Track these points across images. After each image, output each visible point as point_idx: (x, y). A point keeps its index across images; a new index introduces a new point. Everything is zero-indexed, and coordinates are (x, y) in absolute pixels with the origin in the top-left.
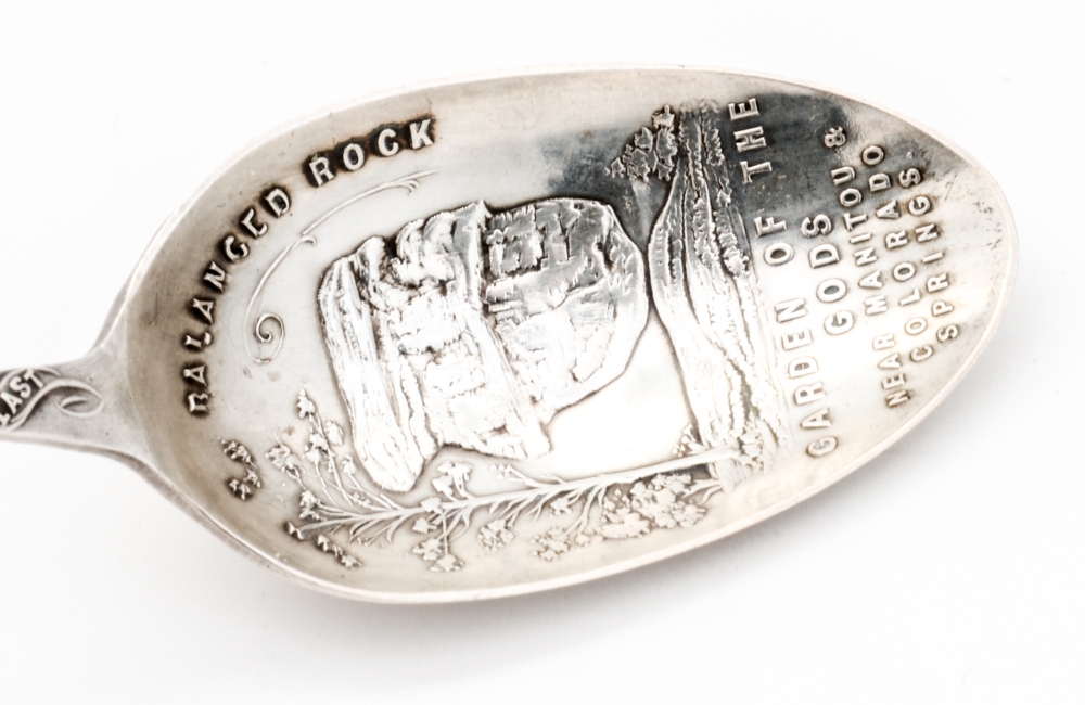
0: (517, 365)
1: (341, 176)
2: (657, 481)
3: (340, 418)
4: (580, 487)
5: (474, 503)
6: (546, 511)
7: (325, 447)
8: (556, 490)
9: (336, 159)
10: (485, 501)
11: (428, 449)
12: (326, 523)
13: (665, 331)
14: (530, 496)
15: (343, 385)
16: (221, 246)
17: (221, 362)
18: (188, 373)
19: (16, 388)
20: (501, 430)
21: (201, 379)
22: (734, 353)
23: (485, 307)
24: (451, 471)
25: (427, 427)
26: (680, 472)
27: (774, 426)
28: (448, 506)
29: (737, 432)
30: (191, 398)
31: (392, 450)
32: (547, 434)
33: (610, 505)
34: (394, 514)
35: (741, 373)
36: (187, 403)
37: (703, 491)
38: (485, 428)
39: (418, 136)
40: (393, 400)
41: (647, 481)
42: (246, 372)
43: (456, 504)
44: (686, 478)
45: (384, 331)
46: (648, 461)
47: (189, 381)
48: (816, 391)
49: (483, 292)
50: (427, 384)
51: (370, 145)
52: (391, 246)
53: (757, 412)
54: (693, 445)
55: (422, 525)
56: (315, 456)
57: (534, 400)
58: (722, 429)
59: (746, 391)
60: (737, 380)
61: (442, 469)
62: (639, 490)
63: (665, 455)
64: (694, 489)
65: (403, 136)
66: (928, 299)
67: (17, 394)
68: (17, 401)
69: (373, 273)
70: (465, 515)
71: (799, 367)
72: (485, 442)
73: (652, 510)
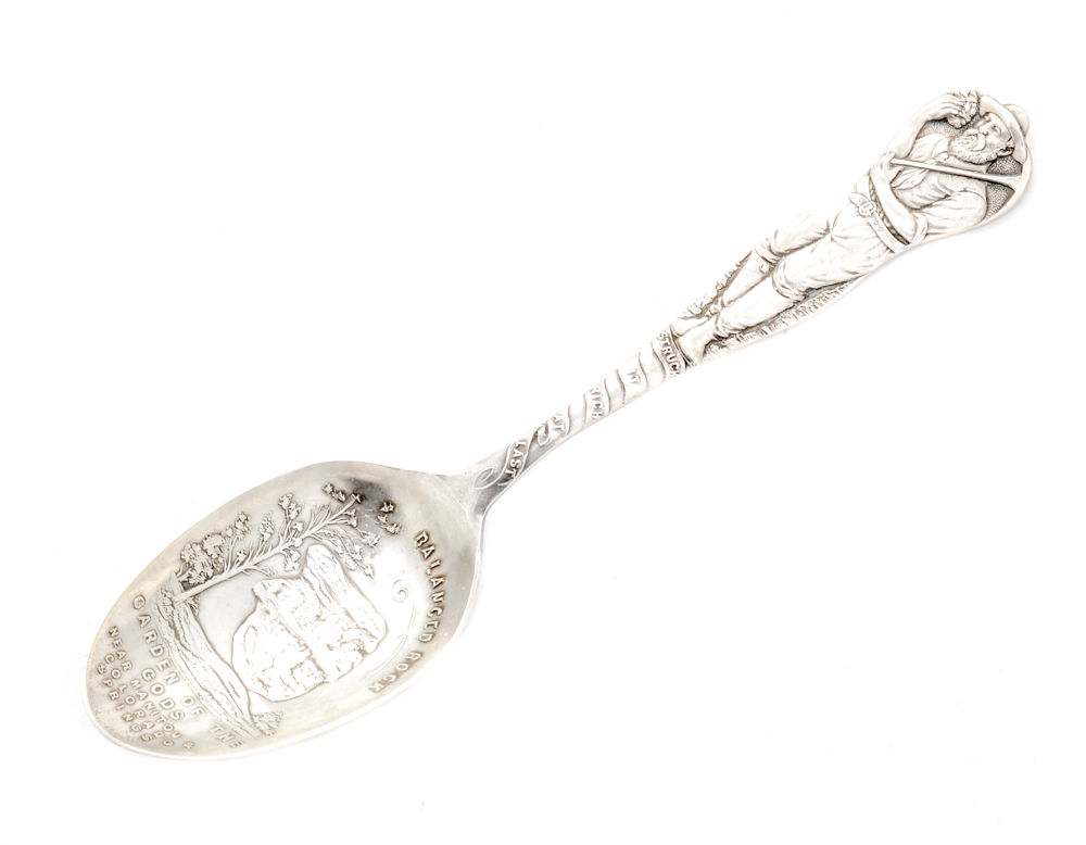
0: (282, 627)
1: (403, 660)
2: (203, 578)
3: (351, 574)
4: (236, 570)
5: (279, 549)
6: (247, 552)
7: (353, 555)
8: (245, 566)
9: (410, 663)
10: (275, 551)
11: (307, 573)
12: (342, 512)
13: (223, 660)
14: (255, 560)
15: (356, 590)
16: (442, 608)
17: (417, 567)
18: (432, 548)
19: (518, 461)
20: (277, 593)
21: (424, 551)
22: (189, 654)
23: (307, 647)
24: (294, 564)
25: (310, 584)
26: (194, 585)
27: (161, 618)
28: (290, 543)
29: (176, 612)
30: (426, 538)
31: (323, 566)
32: (257, 598)
33: (221, 560)
34: (313, 531)
35: (183, 645)
36: (427, 534)
37: (184, 573)
38: (285, 591)
39: (377, 686)
40: (331, 592)
41: (208, 578)
42: (404, 572)
43: (286, 546)
44: (192, 581)
45: (347, 619)
46: (210, 590)
47: (430, 546)
48: (148, 638)
49: (311, 652)
50: (318, 605)
51: (397, 674)
52: (363, 652)
53: (170, 625)
54: (192, 603)
55: (299, 527)
56: (357, 548)
57: (268, 612)
58: (182, 614)
59: (177, 636)
60: (183, 641)
61: (298, 564)
62: (210, 573)
63: (204, 595)
64: (187, 575)
65: (385, 683)
66: (115, 688)
67: (516, 458)
68: (516, 455)
69: (366, 639)
70: (282, 541)
71: (159, 650)
72: (283, 584)
73: (203, 558)
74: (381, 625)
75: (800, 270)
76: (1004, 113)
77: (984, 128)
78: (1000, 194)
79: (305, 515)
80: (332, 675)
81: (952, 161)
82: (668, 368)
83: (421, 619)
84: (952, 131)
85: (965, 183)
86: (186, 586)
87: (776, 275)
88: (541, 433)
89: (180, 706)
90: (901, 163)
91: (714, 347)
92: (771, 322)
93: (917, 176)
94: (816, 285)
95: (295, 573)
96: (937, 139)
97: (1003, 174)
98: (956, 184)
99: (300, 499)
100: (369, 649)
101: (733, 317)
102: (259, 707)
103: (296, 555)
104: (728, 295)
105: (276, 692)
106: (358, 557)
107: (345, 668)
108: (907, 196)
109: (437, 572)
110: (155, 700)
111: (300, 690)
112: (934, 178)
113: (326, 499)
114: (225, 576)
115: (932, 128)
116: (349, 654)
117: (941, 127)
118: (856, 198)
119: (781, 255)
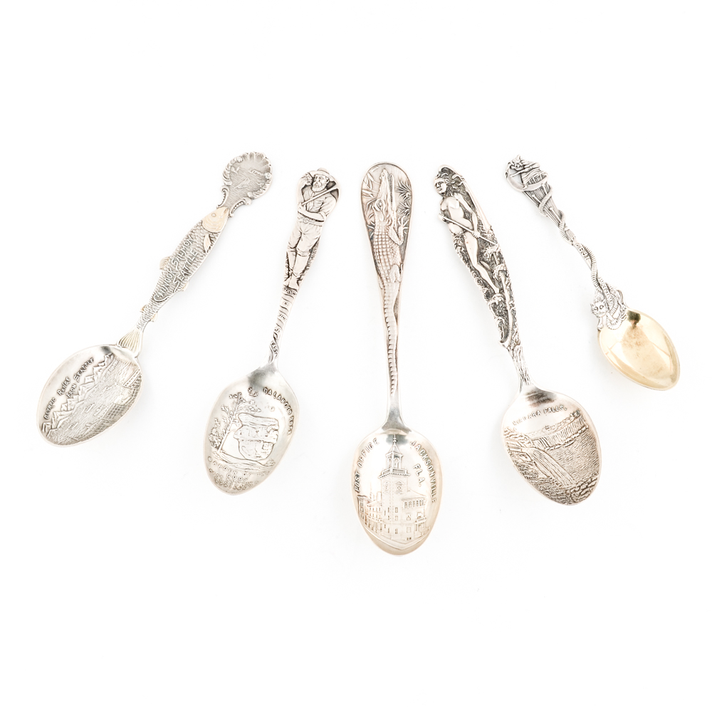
0: (250, 441)
1: (289, 422)
2: (220, 443)
3: (255, 415)
4: (225, 435)
5: (232, 422)
6: (224, 428)
8: (227, 432)
9: (292, 421)
11: (244, 424)
14: (228, 429)
15: (259, 418)
16: (287, 403)
17: (271, 398)
23: (261, 440)
25: (247, 425)
26: (219, 446)
28: (233, 418)
29: (221, 456)
30: (266, 389)
31: (246, 418)
32: (238, 439)
33: (220, 435)
35: (230, 463)
39: (289, 433)
40: (254, 423)
42: (268, 403)
45: (264, 426)
46: (224, 445)
47: (269, 391)
48: (220, 467)
49: (263, 441)
50: (253, 429)
51: (291, 426)
52: (277, 430)
53: (222, 460)
54: (222, 451)
55: (232, 413)
56: (251, 407)
58: (223, 456)
59: (226, 462)
62: (220, 440)
63: (224, 447)
64: (215, 445)
65: (290, 430)
66: (224, 484)
68: (274, 347)
69: (273, 427)
70: (230, 419)
71: (225, 468)
73: (215, 438)
74: (274, 420)
75: (304, 247)
76: (318, 172)
77: (317, 180)
78: (335, 194)
79: (231, 409)
80: (274, 441)
81: (316, 194)
82: (293, 295)
83: (284, 410)
84: (310, 187)
85: (325, 196)
86: (218, 448)
87: (298, 253)
88: (275, 336)
89: (244, 477)
90: (304, 203)
91: (300, 282)
92: (308, 265)
93: (311, 204)
94: (311, 248)
95: (241, 425)
96: (308, 192)
97: (332, 187)
98: (322, 199)
99: (226, 405)
100: (276, 428)
101: (298, 270)
102: (263, 462)
103: (237, 421)
104: (291, 267)
105: (264, 456)
106: (253, 409)
107: (276, 437)
108: (313, 210)
109: (277, 396)
110: (236, 480)
111: (270, 451)
112: (316, 201)
113: (232, 400)
114: (224, 438)
115: (304, 190)
116: (273, 434)
117: (307, 188)
118: (301, 220)
119: (295, 247)
